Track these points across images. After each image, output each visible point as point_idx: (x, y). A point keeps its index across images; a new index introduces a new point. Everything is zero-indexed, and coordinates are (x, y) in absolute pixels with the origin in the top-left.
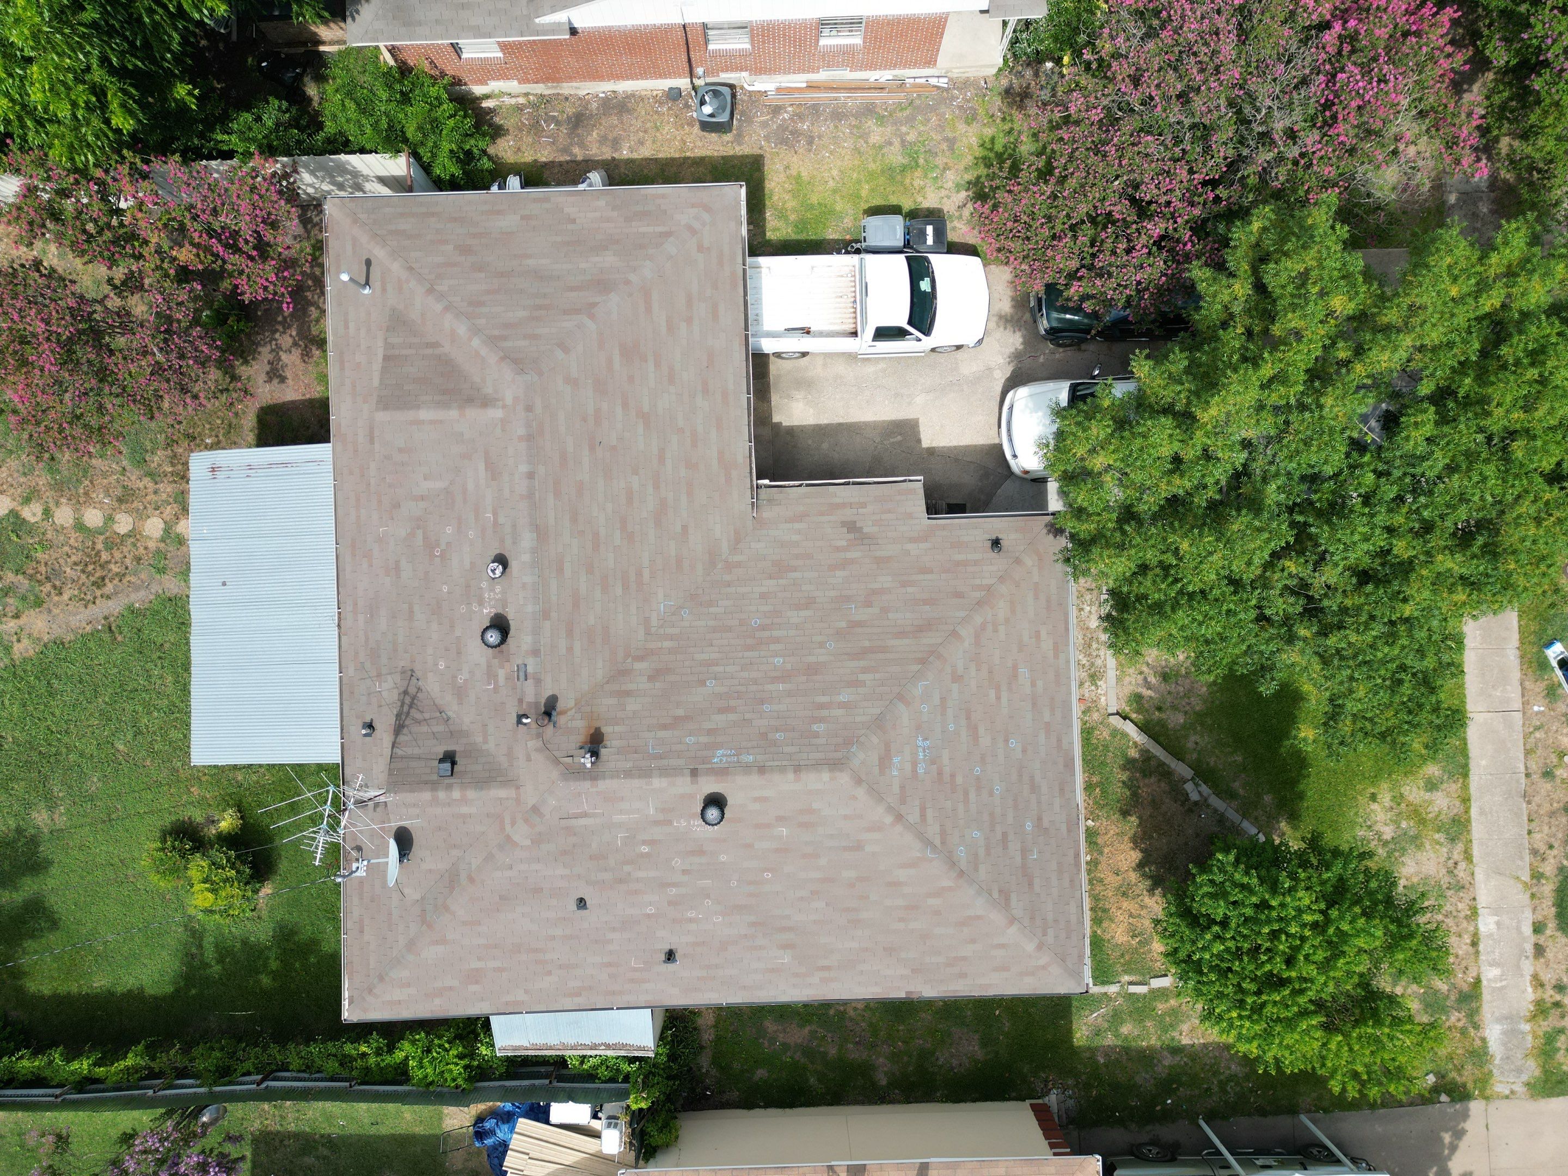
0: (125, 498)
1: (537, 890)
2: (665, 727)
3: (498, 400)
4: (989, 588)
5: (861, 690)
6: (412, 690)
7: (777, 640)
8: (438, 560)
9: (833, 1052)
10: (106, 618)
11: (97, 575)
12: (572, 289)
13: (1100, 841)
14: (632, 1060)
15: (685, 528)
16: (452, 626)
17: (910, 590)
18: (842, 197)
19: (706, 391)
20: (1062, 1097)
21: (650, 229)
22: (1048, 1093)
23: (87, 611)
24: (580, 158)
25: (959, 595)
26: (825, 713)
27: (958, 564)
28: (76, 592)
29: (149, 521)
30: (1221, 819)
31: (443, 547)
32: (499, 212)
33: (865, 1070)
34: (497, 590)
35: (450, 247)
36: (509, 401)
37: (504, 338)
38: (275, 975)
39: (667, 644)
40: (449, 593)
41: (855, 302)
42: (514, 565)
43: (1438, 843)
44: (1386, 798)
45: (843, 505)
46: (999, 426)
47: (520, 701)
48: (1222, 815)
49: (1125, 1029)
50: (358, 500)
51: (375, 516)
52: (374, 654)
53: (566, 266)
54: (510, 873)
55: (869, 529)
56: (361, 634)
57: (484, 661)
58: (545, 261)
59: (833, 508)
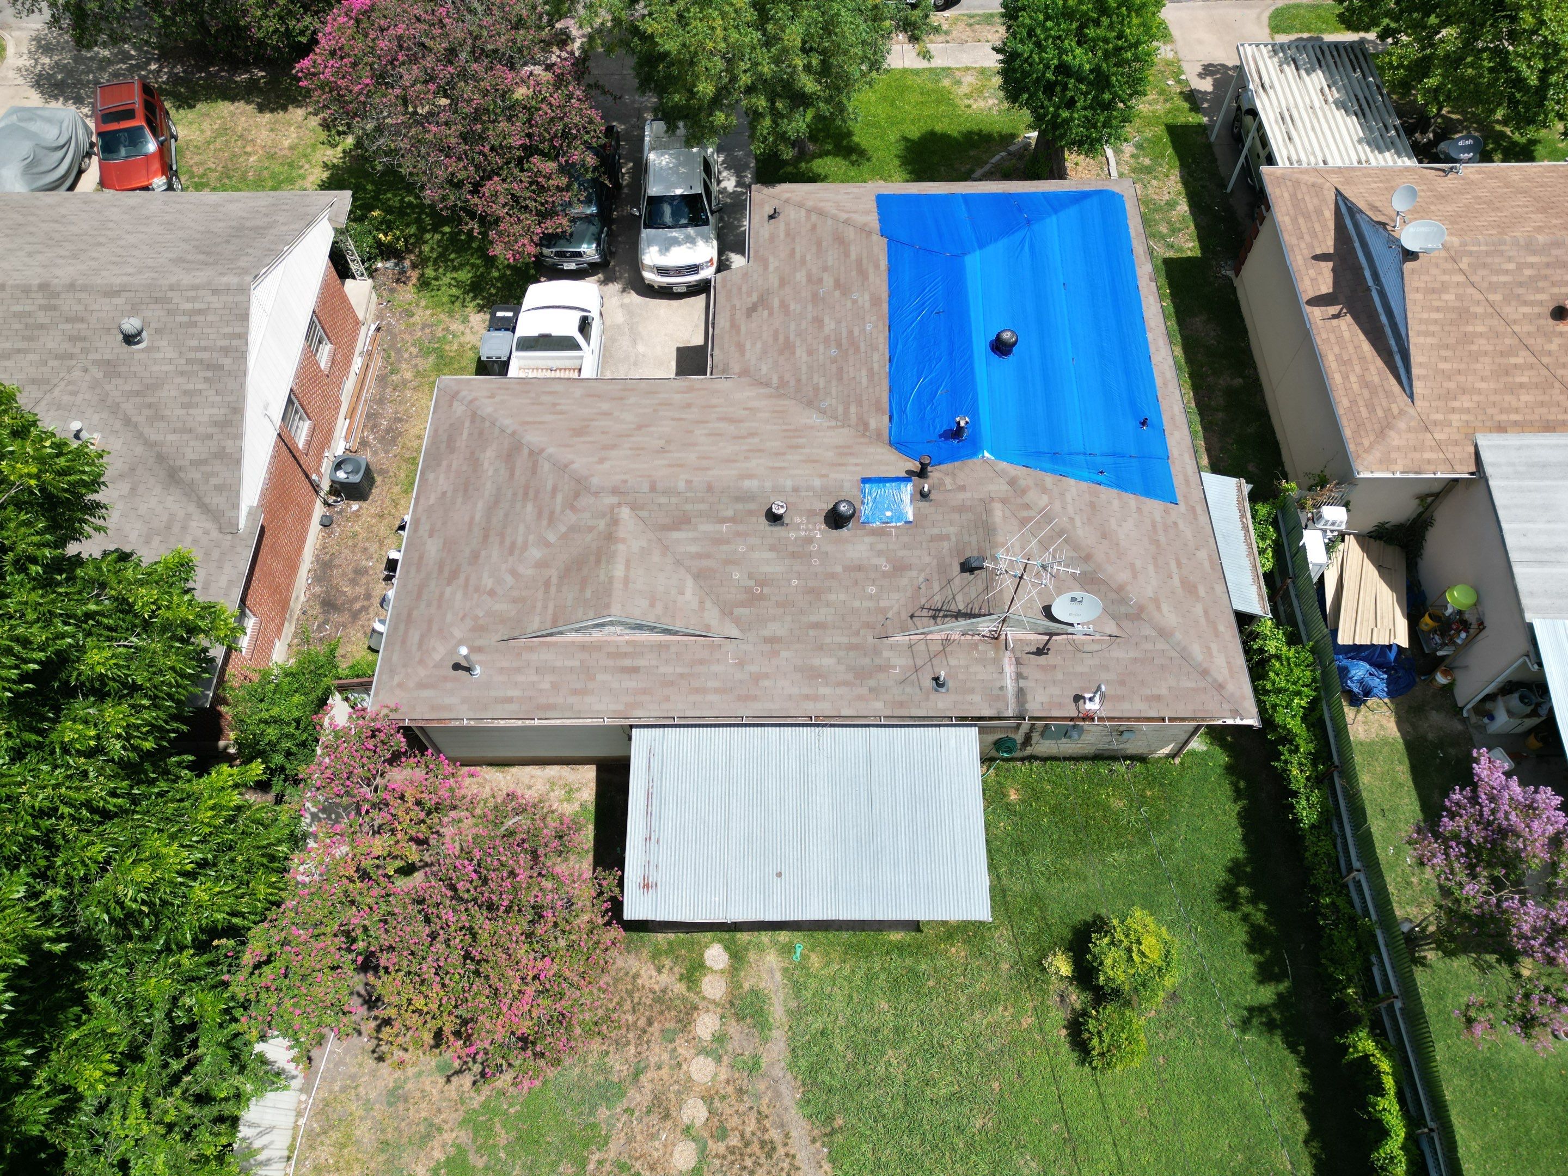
0: (662, 1108)
1: (1092, 506)
4: (809, 211)
7: (851, 332)
8: (766, 590)
10: (814, 1141)
11: (758, 1152)
12: (512, 475)
15: (745, 409)
16: (833, 576)
17: (808, 258)
21: (466, 432)
23: (804, 1167)
25: (814, 227)
27: (788, 234)
29: (695, 1077)
31: (752, 583)
32: (421, 558)
33: (1231, 393)
34: (799, 521)
35: (448, 590)
39: (853, 409)
40: (798, 579)
45: (733, 322)
50: (697, 691)
51: (715, 668)
52: (861, 674)
53: (489, 485)
54: (1078, 523)
55: (755, 297)
56: (839, 691)
57: (868, 540)
58: (480, 505)
59: (734, 326)
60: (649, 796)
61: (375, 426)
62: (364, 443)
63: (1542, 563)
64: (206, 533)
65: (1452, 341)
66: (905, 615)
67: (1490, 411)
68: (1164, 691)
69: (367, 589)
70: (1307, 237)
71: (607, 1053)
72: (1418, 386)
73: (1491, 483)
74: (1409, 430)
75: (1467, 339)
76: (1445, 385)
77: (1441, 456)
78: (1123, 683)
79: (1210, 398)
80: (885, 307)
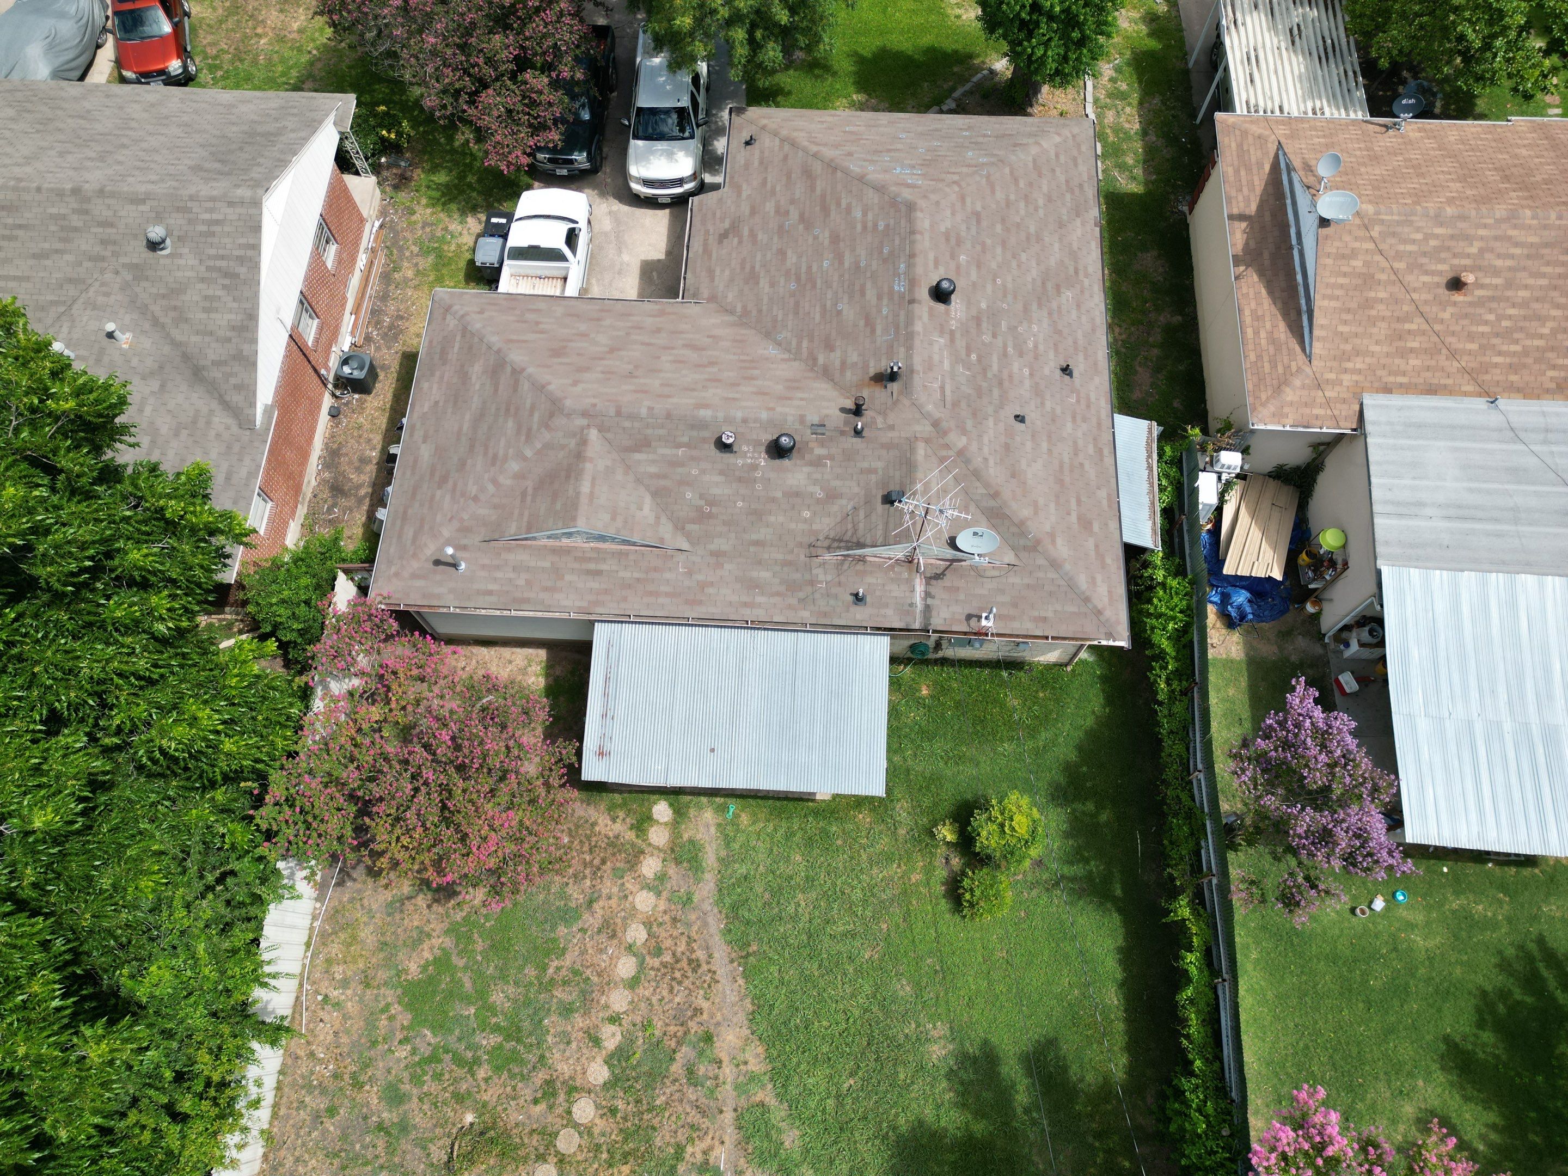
0: (610, 929)
1: (1007, 447)
2: (873, 331)
4: (782, 140)
5: (854, 204)
6: (826, 543)
7: (810, 268)
8: (714, 510)
9: (1156, 352)
10: (732, 961)
11: (686, 967)
12: (496, 390)
15: (709, 337)
16: (774, 500)
17: (778, 189)
21: (457, 346)
23: (723, 981)
24: (370, 490)
25: (786, 158)
26: (870, 224)
27: (761, 163)
28: (702, 992)
29: (638, 907)
32: (416, 461)
33: (1169, 330)
34: (746, 450)
35: (439, 493)
36: (585, 422)
37: (529, 430)
38: (1100, 807)
39: (805, 344)
40: (743, 501)
45: (705, 246)
47: (843, 433)
49: (1130, 161)
50: (651, 594)
51: (667, 575)
52: (792, 587)
53: (476, 399)
54: (991, 463)
55: (727, 224)
56: (773, 600)
57: (806, 469)
58: (467, 417)
59: (707, 251)
60: (607, 679)
61: (378, 322)
62: (368, 339)
63: (1401, 515)
64: (228, 428)
65: (1354, 305)
67: (1379, 373)
68: (1050, 614)
70: (1245, 190)
71: (567, 884)
72: (1318, 348)
73: (1369, 440)
74: (1303, 387)
75: (1368, 304)
76: (1342, 347)
77: (1329, 412)
78: (1015, 605)
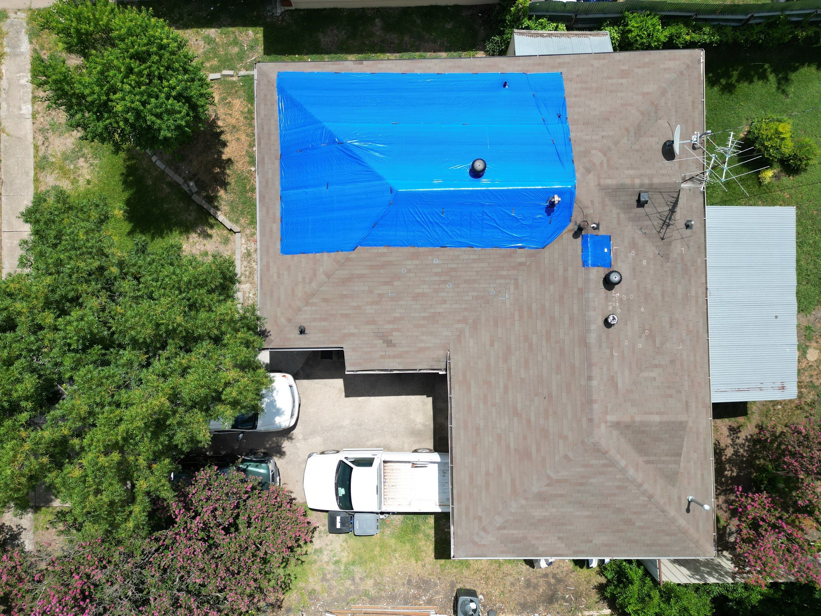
1: (586, 123)
3: (611, 426)
4: (307, 304)
7: (437, 274)
9: (406, 38)
12: (561, 495)
13: (247, 159)
14: (528, 28)
15: (492, 345)
16: (638, 286)
17: (355, 304)
18: (391, 547)
19: (478, 429)
20: (274, 11)
21: (511, 532)
22: (282, 13)
25: (325, 300)
27: (325, 320)
30: (177, 170)
33: (388, 28)
34: (611, 307)
36: (603, 425)
37: (604, 465)
41: (384, 483)
42: (601, 323)
43: (53, 156)
44: (82, 182)
45: (394, 357)
46: (300, 405)
48: (176, 172)
50: (695, 366)
51: (685, 356)
52: (685, 271)
53: (564, 510)
54: (604, 134)
55: (379, 342)
56: (693, 283)
57: (619, 263)
58: (578, 513)
59: (401, 355)
60: (739, 390)
61: (415, 597)
62: (430, 602)
66: (661, 243)
69: (540, 577)
78: (687, 121)
79: (392, 43)
80: (421, 249)
